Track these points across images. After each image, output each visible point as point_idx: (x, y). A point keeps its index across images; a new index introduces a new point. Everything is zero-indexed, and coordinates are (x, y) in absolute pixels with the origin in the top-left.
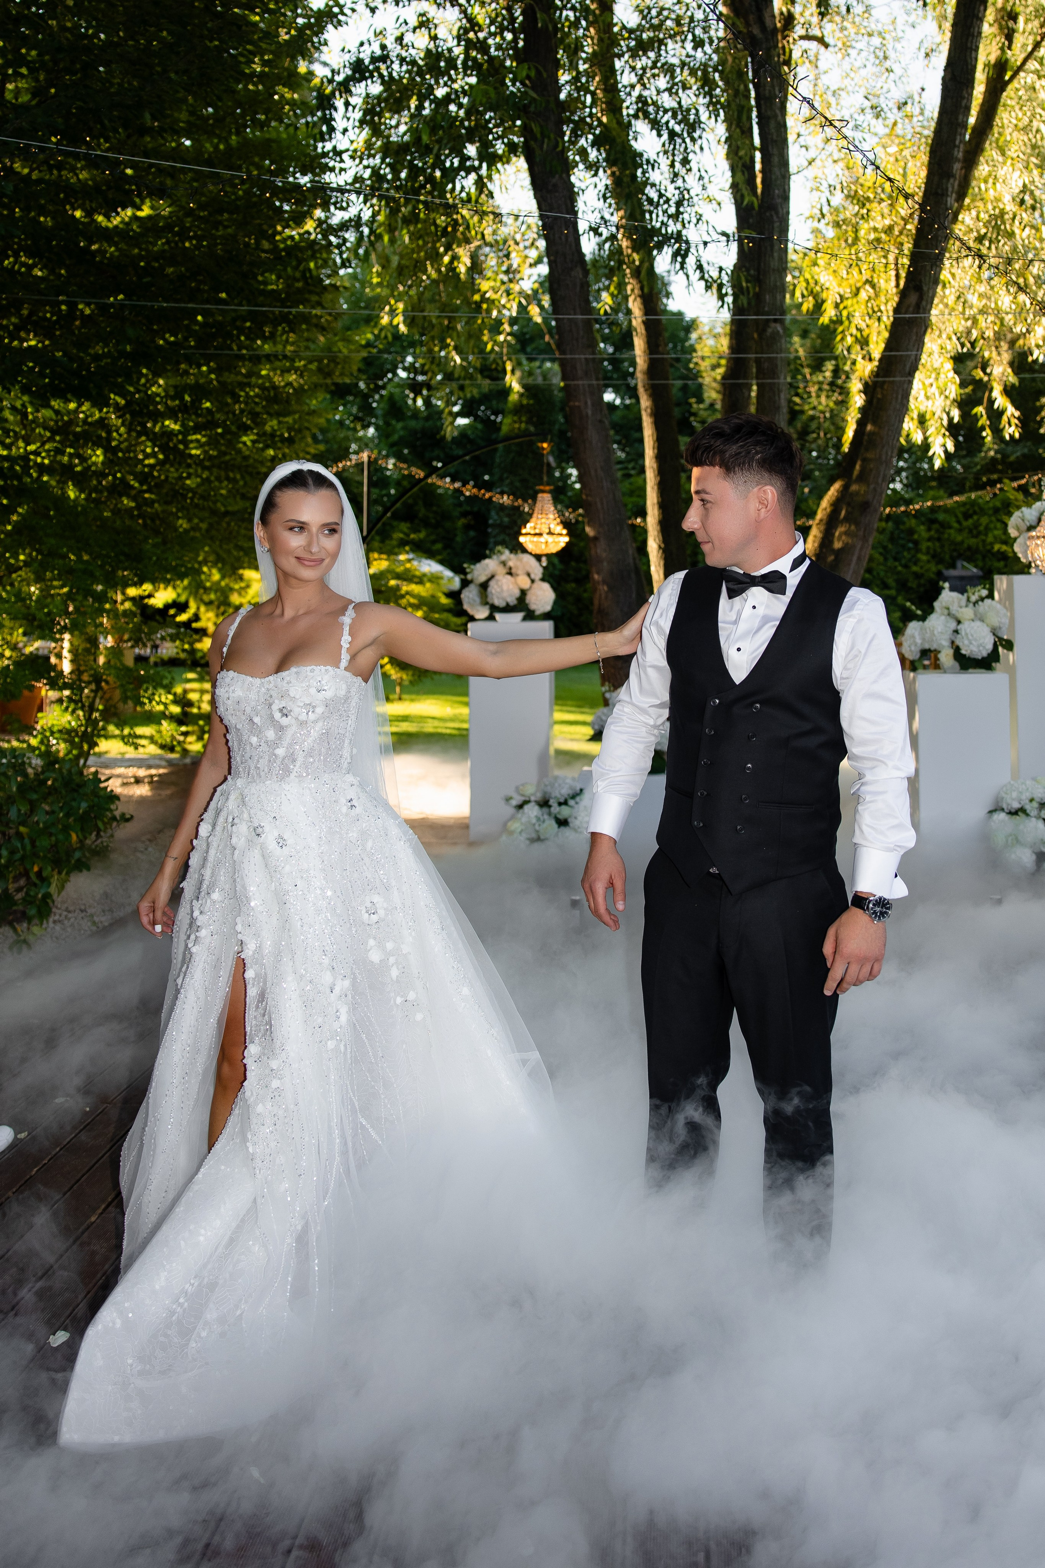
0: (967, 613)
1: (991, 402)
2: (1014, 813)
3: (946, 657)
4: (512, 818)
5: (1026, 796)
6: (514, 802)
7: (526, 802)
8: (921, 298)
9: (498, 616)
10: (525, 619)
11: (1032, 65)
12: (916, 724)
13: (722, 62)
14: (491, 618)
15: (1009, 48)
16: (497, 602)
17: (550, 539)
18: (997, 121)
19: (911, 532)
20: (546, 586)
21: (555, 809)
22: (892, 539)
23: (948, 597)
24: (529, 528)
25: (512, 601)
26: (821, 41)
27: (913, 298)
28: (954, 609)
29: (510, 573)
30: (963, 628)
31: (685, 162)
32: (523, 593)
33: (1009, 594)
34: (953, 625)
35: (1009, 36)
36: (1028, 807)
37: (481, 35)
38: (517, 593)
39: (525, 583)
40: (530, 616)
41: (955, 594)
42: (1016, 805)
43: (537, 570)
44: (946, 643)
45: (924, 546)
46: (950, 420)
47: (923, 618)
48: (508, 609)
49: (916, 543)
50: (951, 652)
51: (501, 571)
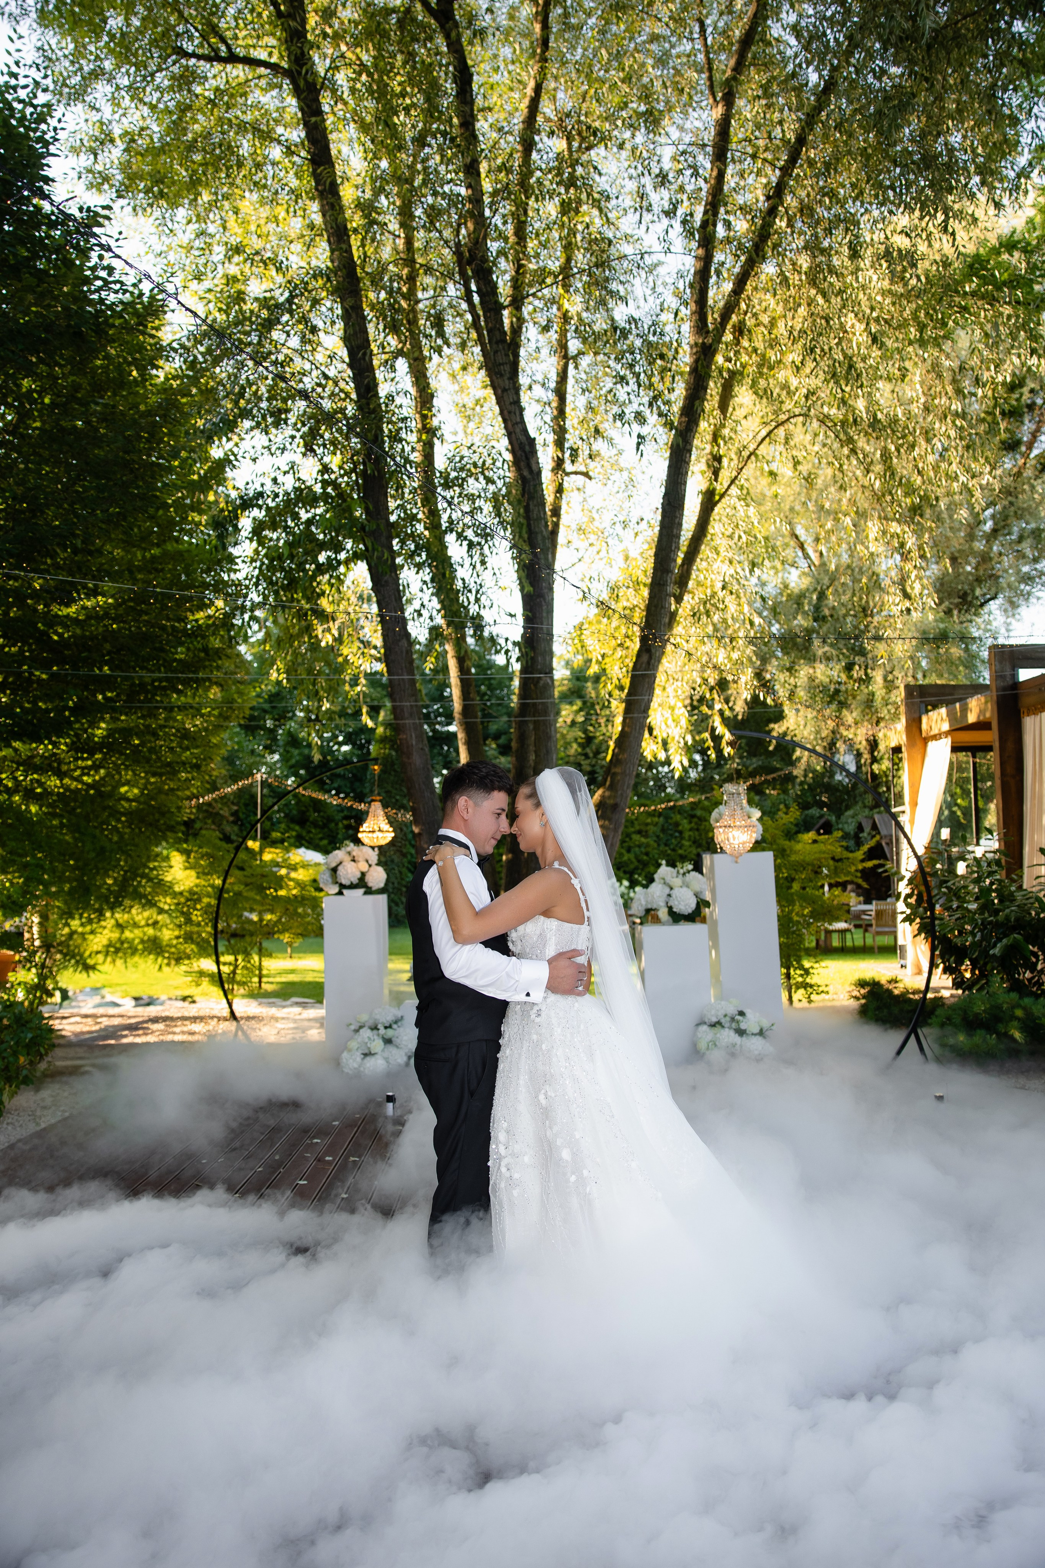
0: (677, 882)
1: (713, 729)
2: (713, 1025)
3: (663, 914)
4: (351, 1038)
5: (721, 1014)
6: (353, 1027)
7: (361, 1027)
8: (650, 658)
9: (345, 891)
10: (365, 893)
11: (734, 491)
12: (643, 964)
13: (509, 493)
14: (340, 893)
15: (716, 480)
16: (344, 882)
17: (380, 835)
18: (711, 530)
19: (677, 824)
20: (380, 870)
21: (382, 1031)
22: (663, 830)
23: (664, 871)
24: (365, 827)
25: (355, 881)
26: (586, 475)
27: (645, 658)
28: (668, 879)
29: (354, 860)
30: (675, 893)
31: (483, 563)
32: (363, 874)
33: (712, 868)
34: (667, 891)
35: (716, 473)
36: (723, 1021)
37: (333, 476)
38: (359, 875)
39: (364, 867)
40: (369, 891)
41: (670, 869)
42: (714, 1020)
43: (373, 856)
44: (662, 904)
45: (687, 834)
46: (686, 743)
47: (646, 887)
48: (352, 886)
49: (681, 832)
50: (666, 910)
51: (347, 858)
